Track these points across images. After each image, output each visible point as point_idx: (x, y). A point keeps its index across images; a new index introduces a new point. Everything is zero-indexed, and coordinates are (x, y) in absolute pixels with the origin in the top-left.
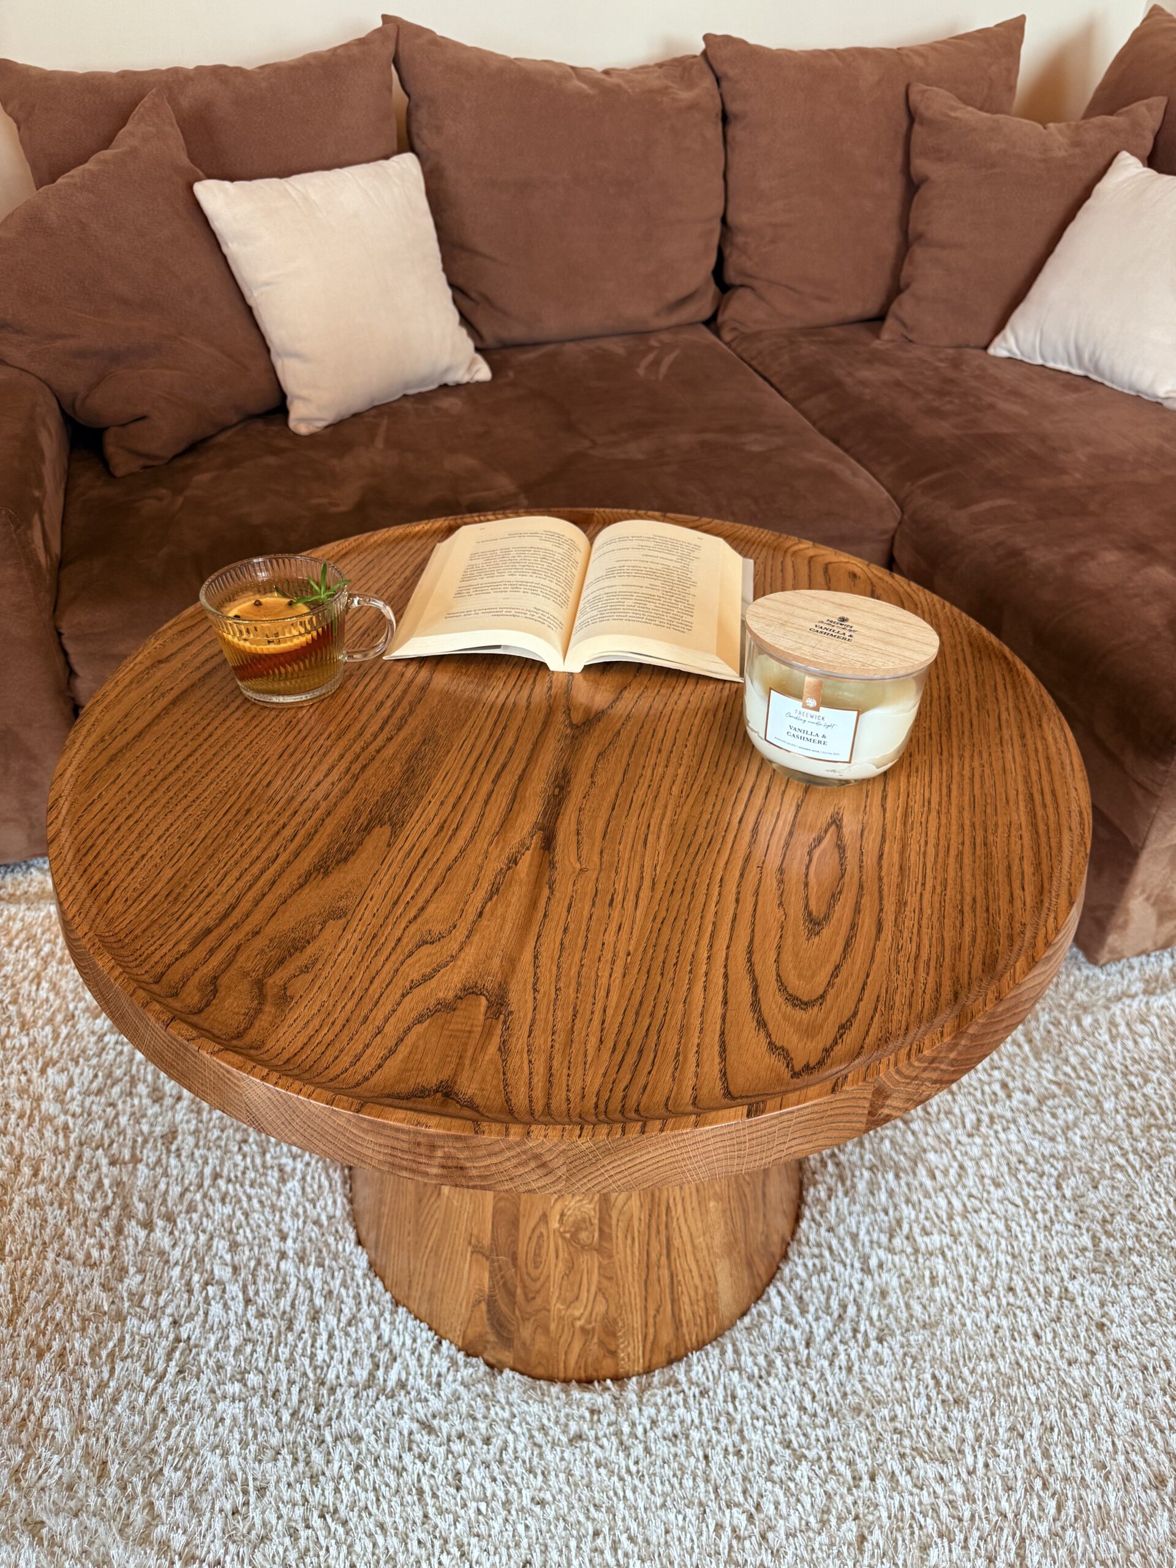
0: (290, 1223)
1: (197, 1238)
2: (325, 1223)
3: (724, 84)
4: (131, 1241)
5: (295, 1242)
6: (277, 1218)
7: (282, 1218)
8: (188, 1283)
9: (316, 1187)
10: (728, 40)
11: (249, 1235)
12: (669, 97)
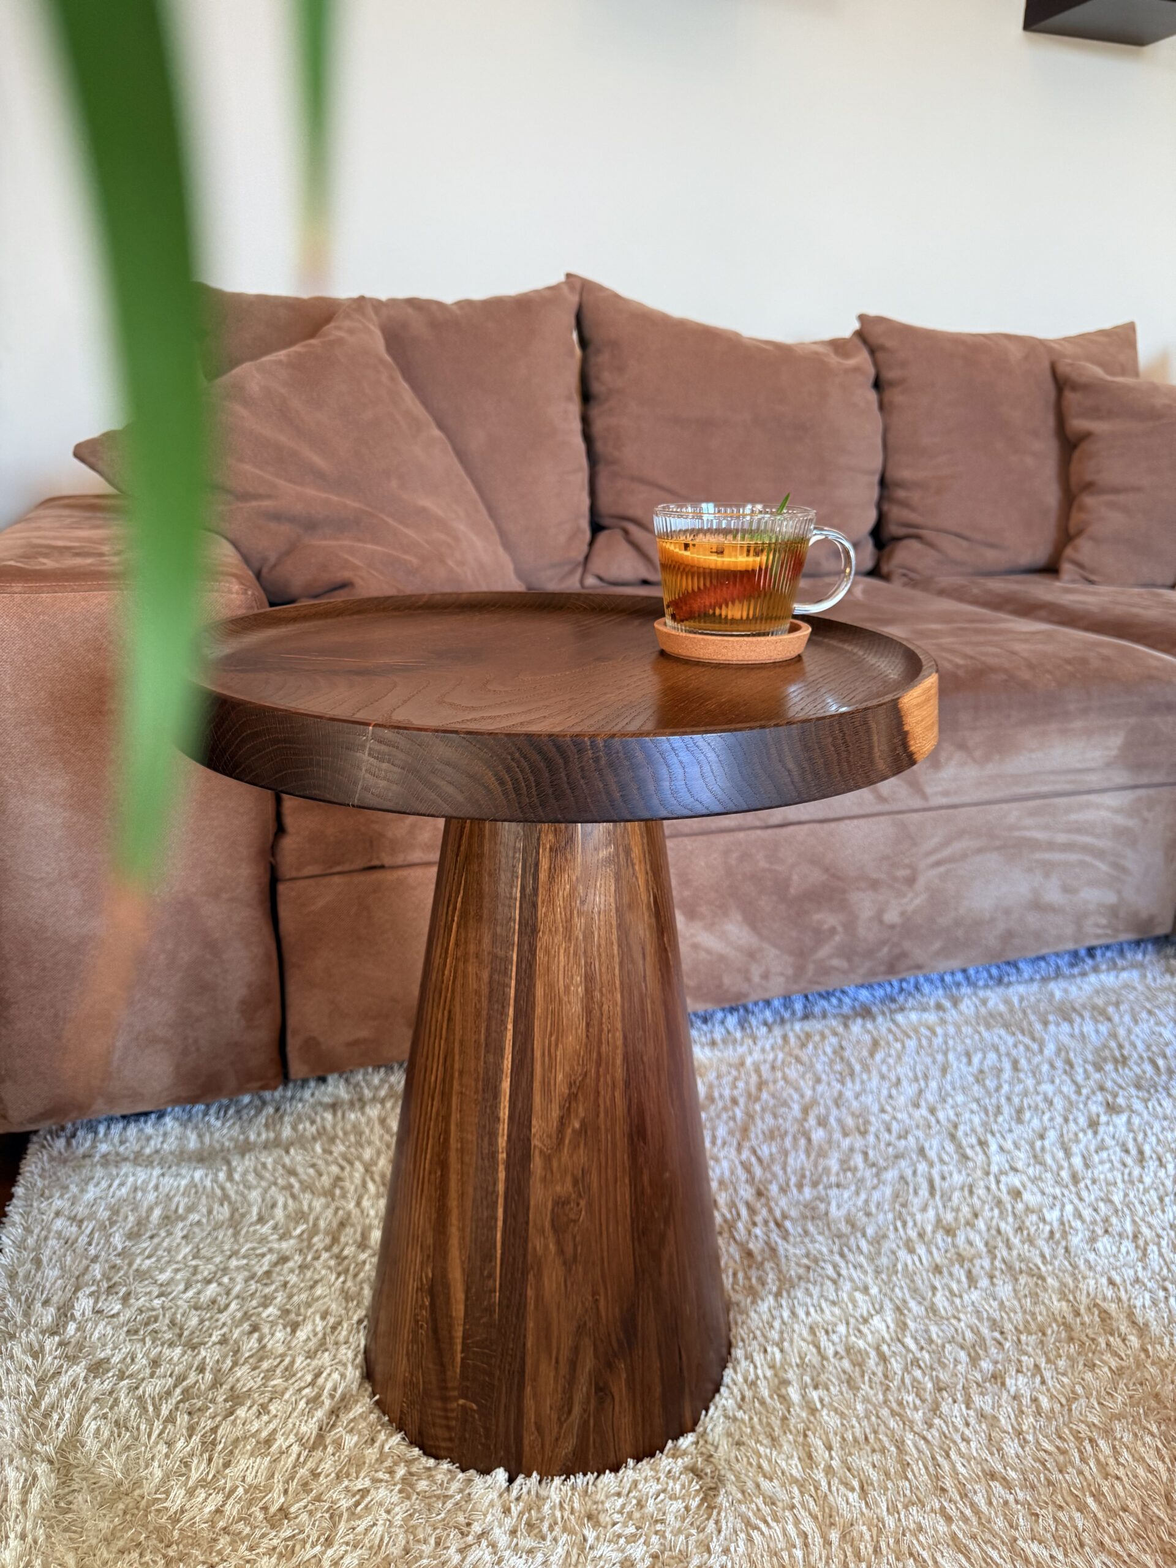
10: (880, 320)
12: (834, 360)
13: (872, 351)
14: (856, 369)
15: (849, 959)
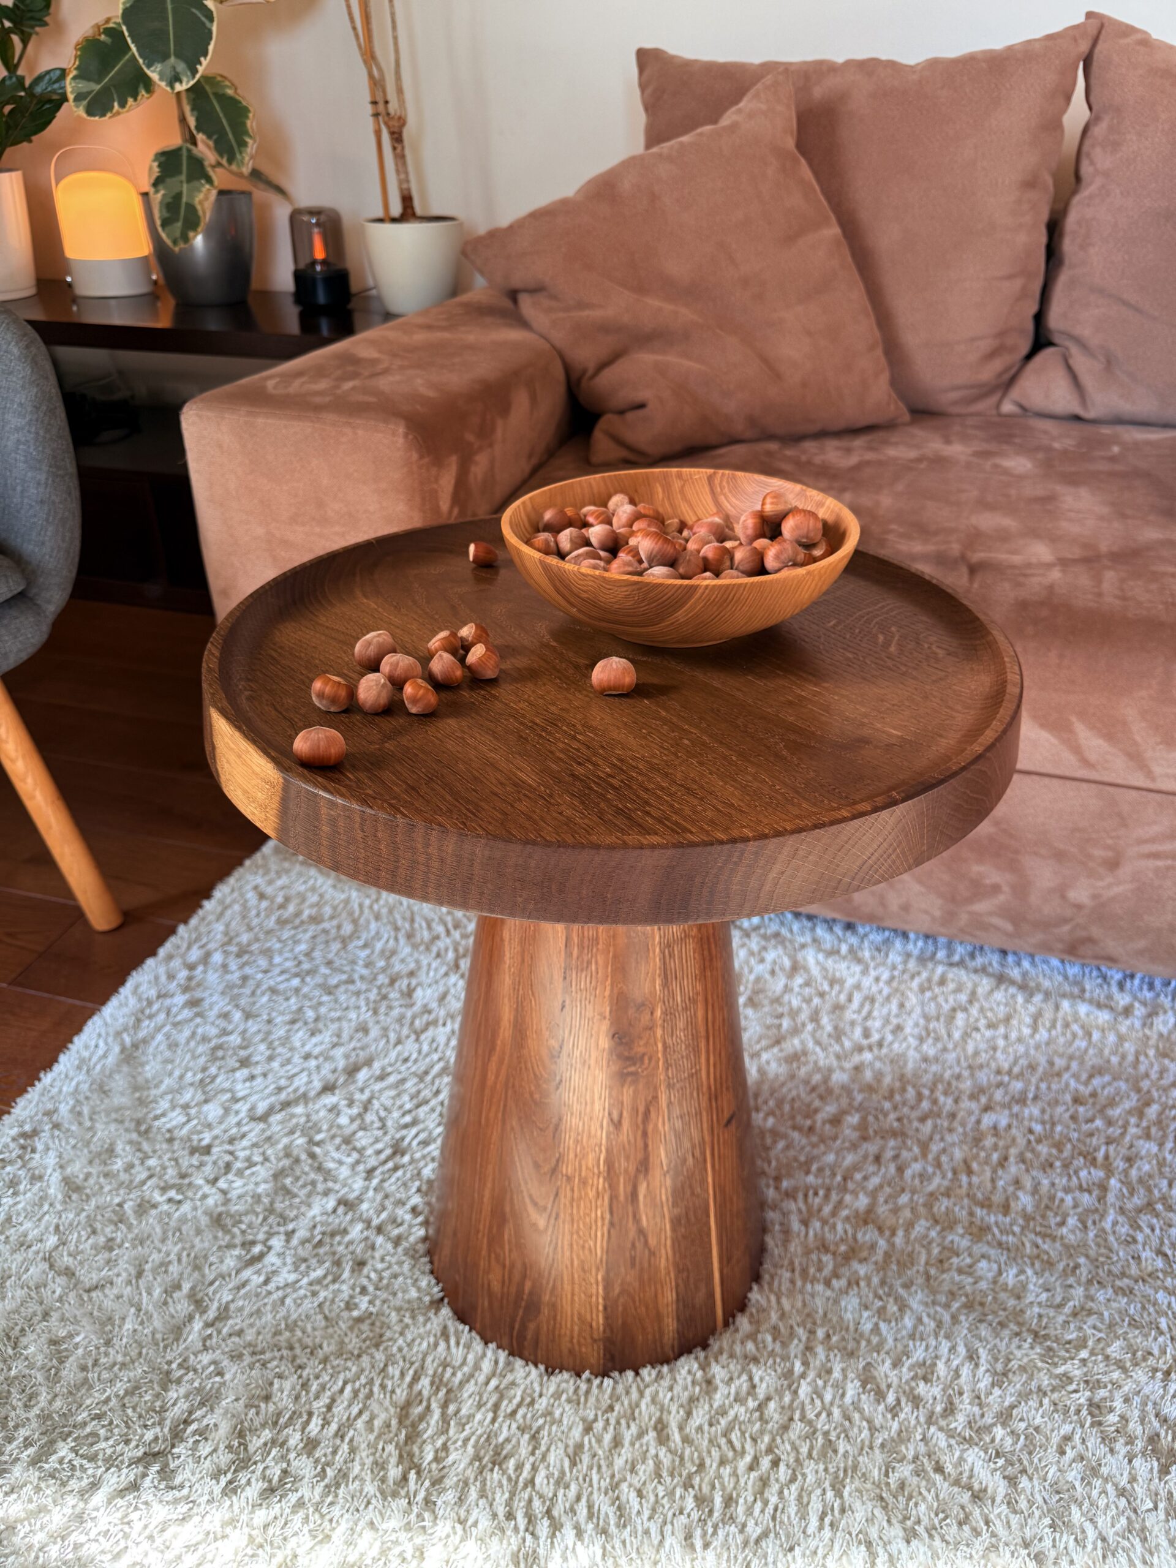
15: (1015, 923)
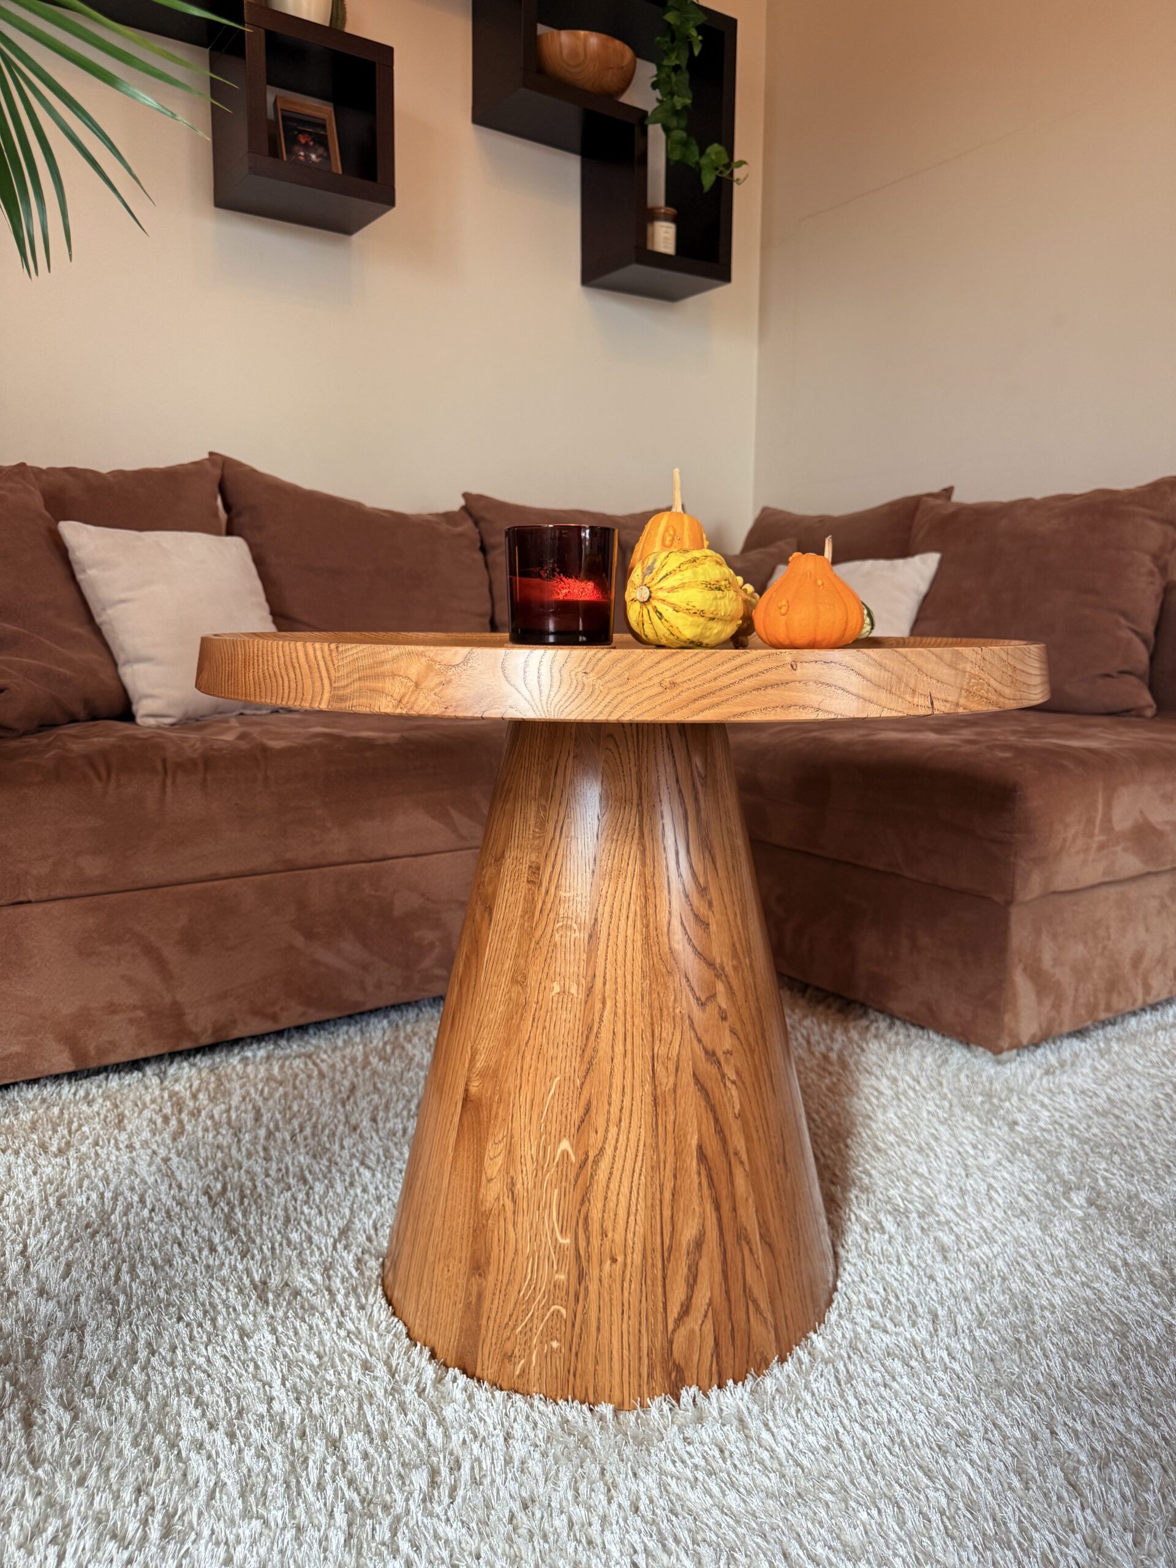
0: (270, 1369)
1: (148, 1405)
2: (316, 1362)
3: (482, 525)
4: (52, 1427)
5: (284, 1384)
6: (251, 1369)
7: (257, 1367)
8: (148, 1450)
9: (291, 1333)
10: (480, 498)
11: (218, 1390)
12: (444, 527)
13: (476, 523)
14: (461, 535)
